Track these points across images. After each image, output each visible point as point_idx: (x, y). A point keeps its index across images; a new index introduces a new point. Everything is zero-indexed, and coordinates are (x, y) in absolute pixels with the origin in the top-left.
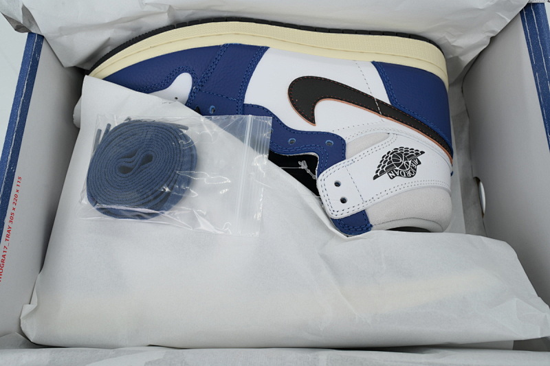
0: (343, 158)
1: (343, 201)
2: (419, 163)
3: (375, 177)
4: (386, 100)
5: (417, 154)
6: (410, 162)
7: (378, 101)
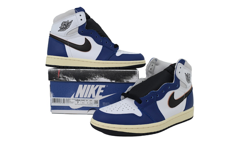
0: (79, 27)
1: (81, 15)
2: (60, 28)
3: (72, 21)
4: (66, 46)
5: (60, 30)
6: (63, 27)
7: (68, 45)
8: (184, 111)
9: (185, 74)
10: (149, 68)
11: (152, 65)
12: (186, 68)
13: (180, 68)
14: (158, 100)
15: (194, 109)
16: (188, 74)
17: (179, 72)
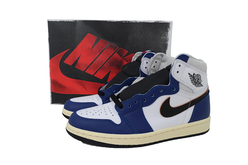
8: (188, 123)
9: (189, 74)
10: (152, 65)
11: (156, 62)
12: (190, 66)
13: (180, 66)
14: (144, 106)
15: (210, 120)
16: (194, 74)
17: (178, 72)
